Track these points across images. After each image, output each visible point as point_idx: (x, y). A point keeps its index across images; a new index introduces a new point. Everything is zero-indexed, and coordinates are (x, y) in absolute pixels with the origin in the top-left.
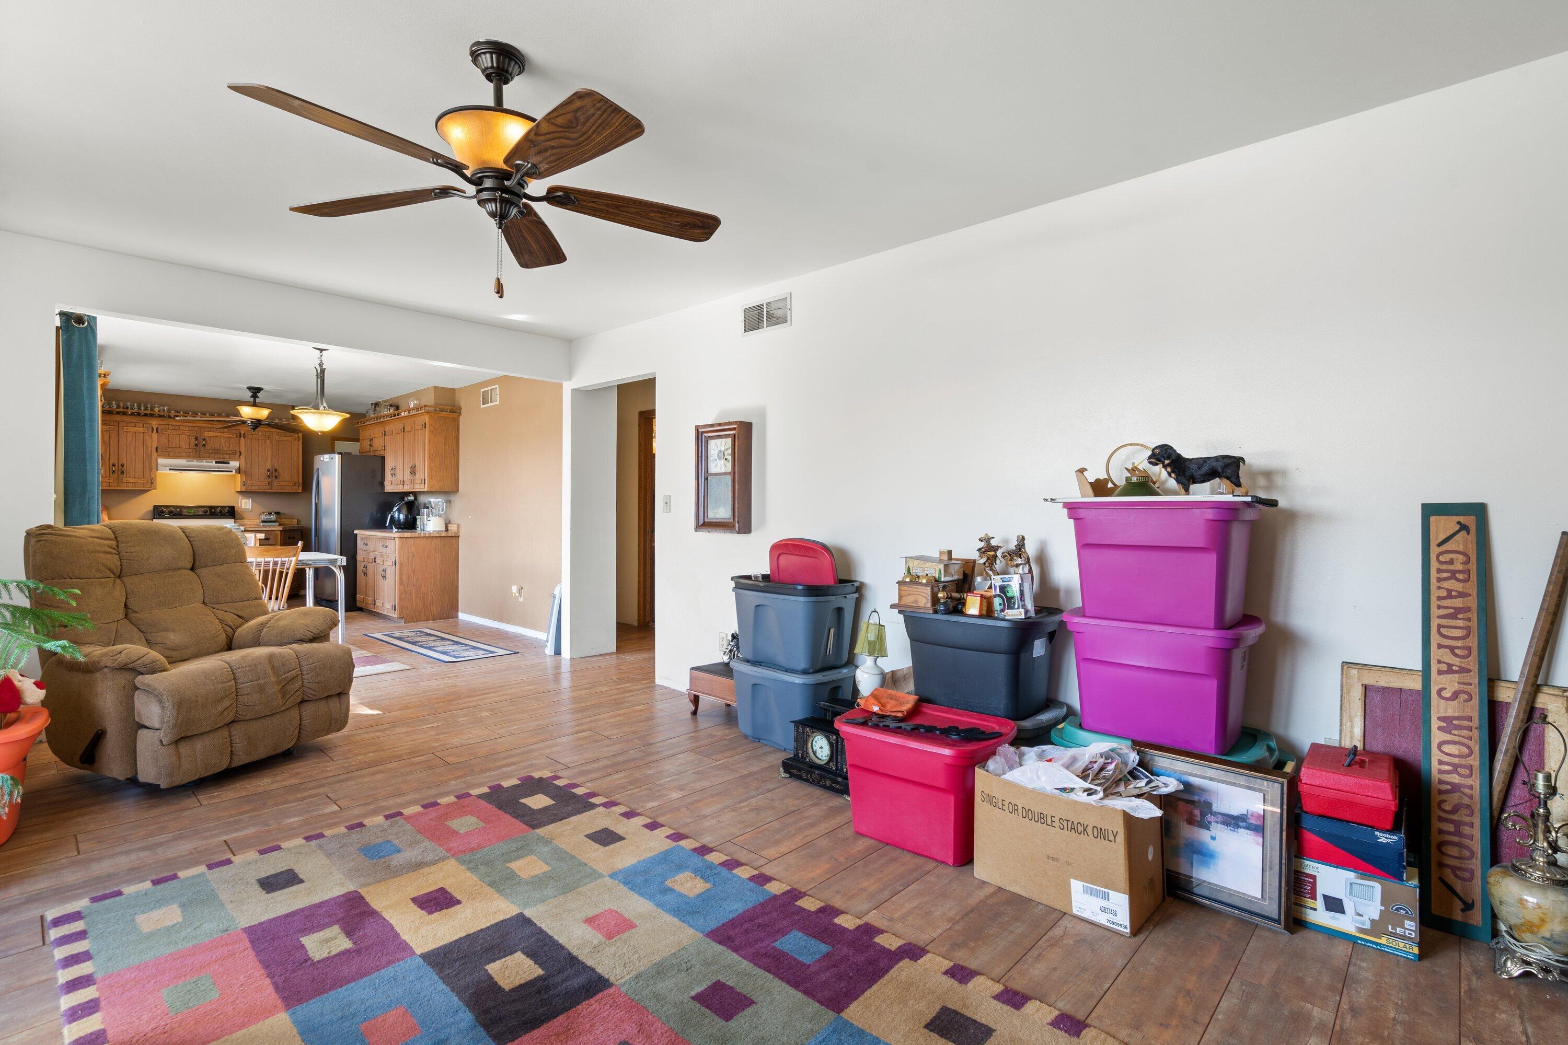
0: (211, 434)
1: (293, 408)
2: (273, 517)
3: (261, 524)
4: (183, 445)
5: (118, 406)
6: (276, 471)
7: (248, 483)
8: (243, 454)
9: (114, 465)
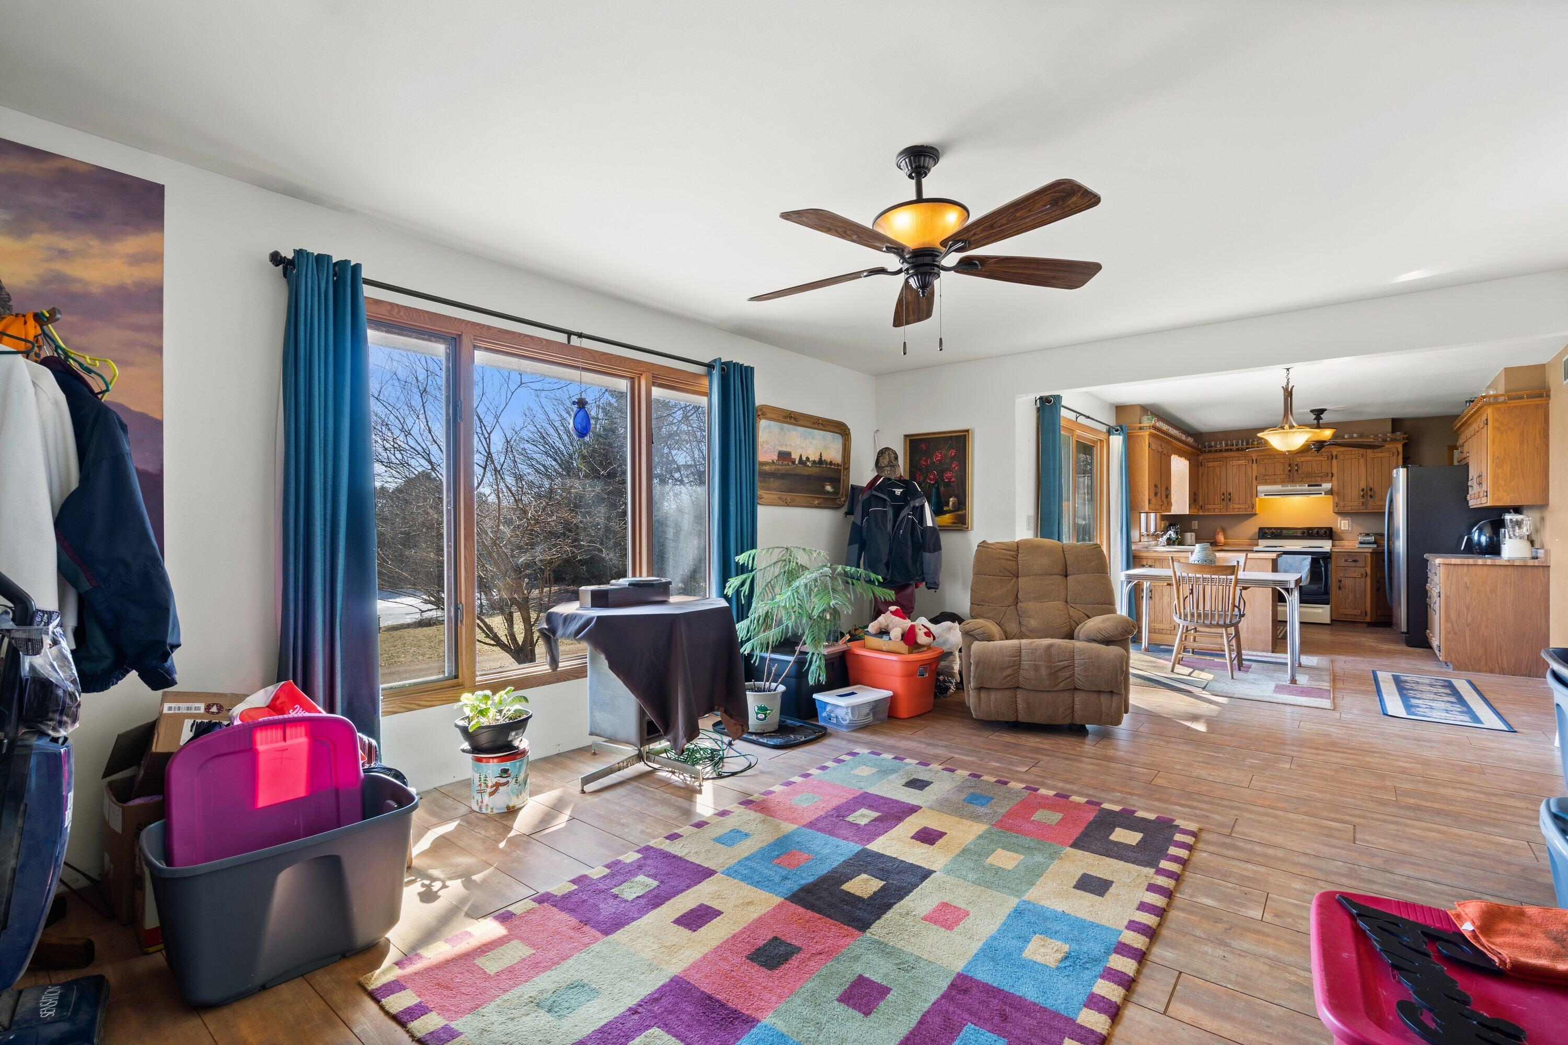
0: (1303, 459)
1: (1262, 429)
2: (1371, 539)
3: (1357, 544)
4: (1278, 472)
5: (1227, 445)
6: (1371, 490)
7: (1341, 504)
8: (1335, 475)
9: (1223, 494)
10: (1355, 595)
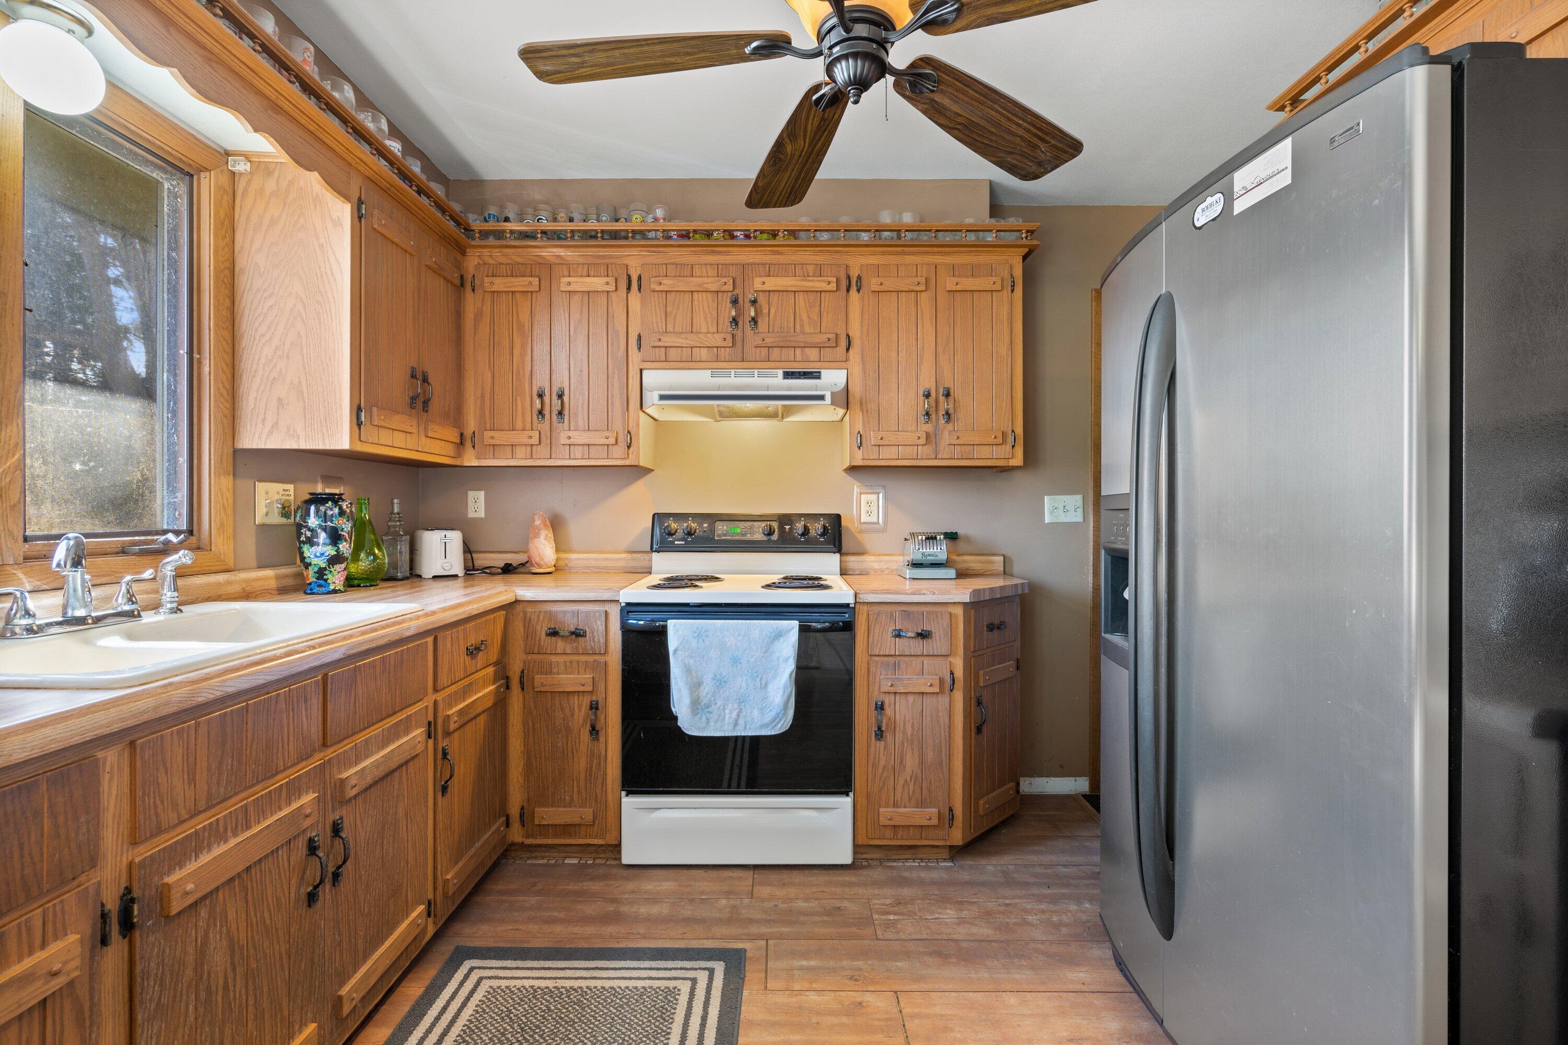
0: (772, 283)
2: (940, 551)
3: (909, 573)
4: (701, 323)
6: (947, 395)
7: (872, 438)
8: (856, 343)
9: (541, 396)
10: (922, 756)
